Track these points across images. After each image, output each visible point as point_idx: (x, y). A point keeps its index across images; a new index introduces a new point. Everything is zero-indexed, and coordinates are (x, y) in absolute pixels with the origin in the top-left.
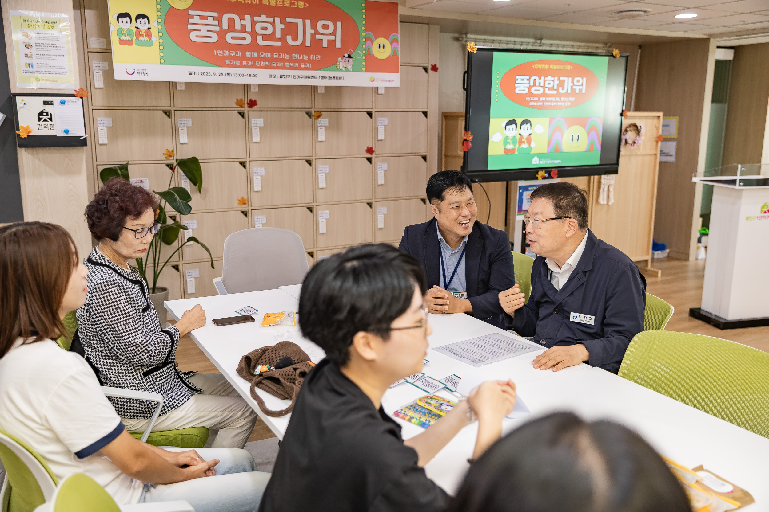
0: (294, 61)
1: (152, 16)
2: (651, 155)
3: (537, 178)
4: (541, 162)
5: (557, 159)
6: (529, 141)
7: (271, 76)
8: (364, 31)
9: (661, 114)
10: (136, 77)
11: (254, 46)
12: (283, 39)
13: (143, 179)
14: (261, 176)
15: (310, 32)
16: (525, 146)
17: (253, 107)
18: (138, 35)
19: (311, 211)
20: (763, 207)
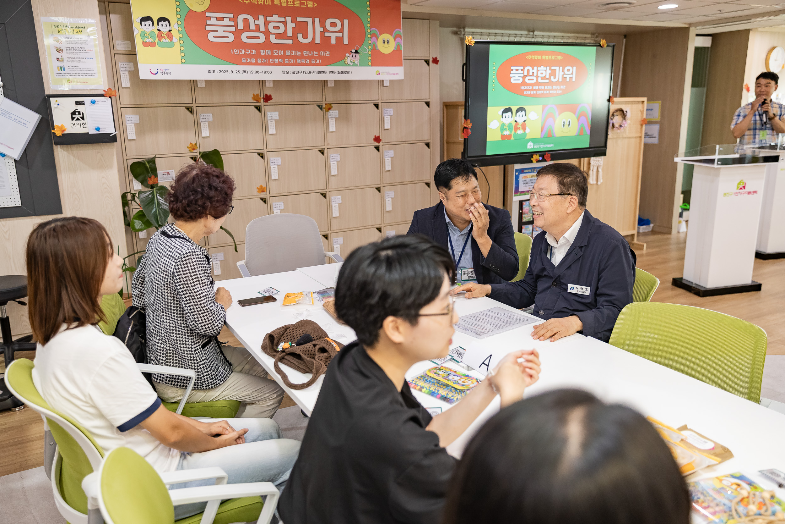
0: (305, 58)
1: (173, 20)
2: (636, 137)
3: (532, 162)
4: (535, 147)
5: (550, 144)
6: (524, 127)
7: (284, 72)
8: (369, 28)
9: (645, 99)
10: (159, 77)
11: (267, 44)
12: (294, 37)
13: (169, 171)
14: (278, 165)
15: (319, 29)
16: (520, 132)
17: (269, 102)
18: (160, 37)
19: (325, 197)
20: (739, 184)
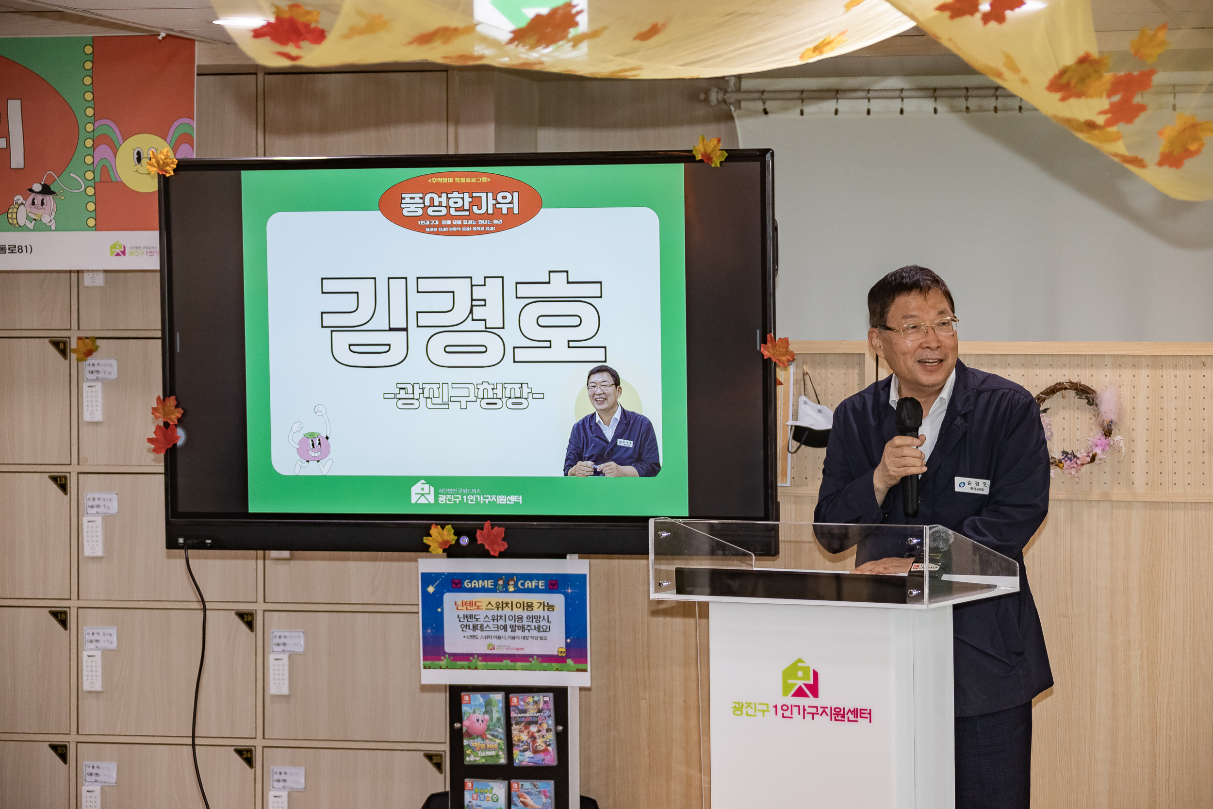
3: (423, 551)
4: (442, 499)
8: (92, 120)
19: (64, 623)
